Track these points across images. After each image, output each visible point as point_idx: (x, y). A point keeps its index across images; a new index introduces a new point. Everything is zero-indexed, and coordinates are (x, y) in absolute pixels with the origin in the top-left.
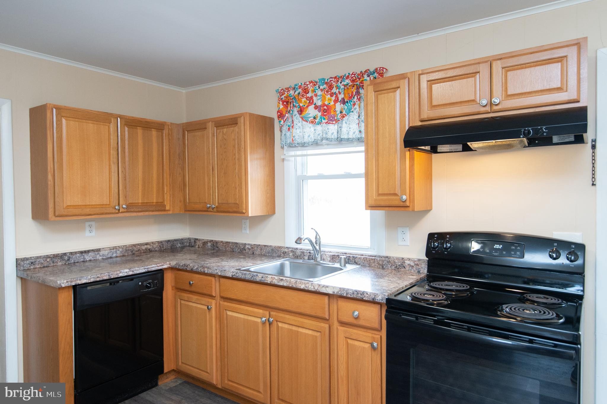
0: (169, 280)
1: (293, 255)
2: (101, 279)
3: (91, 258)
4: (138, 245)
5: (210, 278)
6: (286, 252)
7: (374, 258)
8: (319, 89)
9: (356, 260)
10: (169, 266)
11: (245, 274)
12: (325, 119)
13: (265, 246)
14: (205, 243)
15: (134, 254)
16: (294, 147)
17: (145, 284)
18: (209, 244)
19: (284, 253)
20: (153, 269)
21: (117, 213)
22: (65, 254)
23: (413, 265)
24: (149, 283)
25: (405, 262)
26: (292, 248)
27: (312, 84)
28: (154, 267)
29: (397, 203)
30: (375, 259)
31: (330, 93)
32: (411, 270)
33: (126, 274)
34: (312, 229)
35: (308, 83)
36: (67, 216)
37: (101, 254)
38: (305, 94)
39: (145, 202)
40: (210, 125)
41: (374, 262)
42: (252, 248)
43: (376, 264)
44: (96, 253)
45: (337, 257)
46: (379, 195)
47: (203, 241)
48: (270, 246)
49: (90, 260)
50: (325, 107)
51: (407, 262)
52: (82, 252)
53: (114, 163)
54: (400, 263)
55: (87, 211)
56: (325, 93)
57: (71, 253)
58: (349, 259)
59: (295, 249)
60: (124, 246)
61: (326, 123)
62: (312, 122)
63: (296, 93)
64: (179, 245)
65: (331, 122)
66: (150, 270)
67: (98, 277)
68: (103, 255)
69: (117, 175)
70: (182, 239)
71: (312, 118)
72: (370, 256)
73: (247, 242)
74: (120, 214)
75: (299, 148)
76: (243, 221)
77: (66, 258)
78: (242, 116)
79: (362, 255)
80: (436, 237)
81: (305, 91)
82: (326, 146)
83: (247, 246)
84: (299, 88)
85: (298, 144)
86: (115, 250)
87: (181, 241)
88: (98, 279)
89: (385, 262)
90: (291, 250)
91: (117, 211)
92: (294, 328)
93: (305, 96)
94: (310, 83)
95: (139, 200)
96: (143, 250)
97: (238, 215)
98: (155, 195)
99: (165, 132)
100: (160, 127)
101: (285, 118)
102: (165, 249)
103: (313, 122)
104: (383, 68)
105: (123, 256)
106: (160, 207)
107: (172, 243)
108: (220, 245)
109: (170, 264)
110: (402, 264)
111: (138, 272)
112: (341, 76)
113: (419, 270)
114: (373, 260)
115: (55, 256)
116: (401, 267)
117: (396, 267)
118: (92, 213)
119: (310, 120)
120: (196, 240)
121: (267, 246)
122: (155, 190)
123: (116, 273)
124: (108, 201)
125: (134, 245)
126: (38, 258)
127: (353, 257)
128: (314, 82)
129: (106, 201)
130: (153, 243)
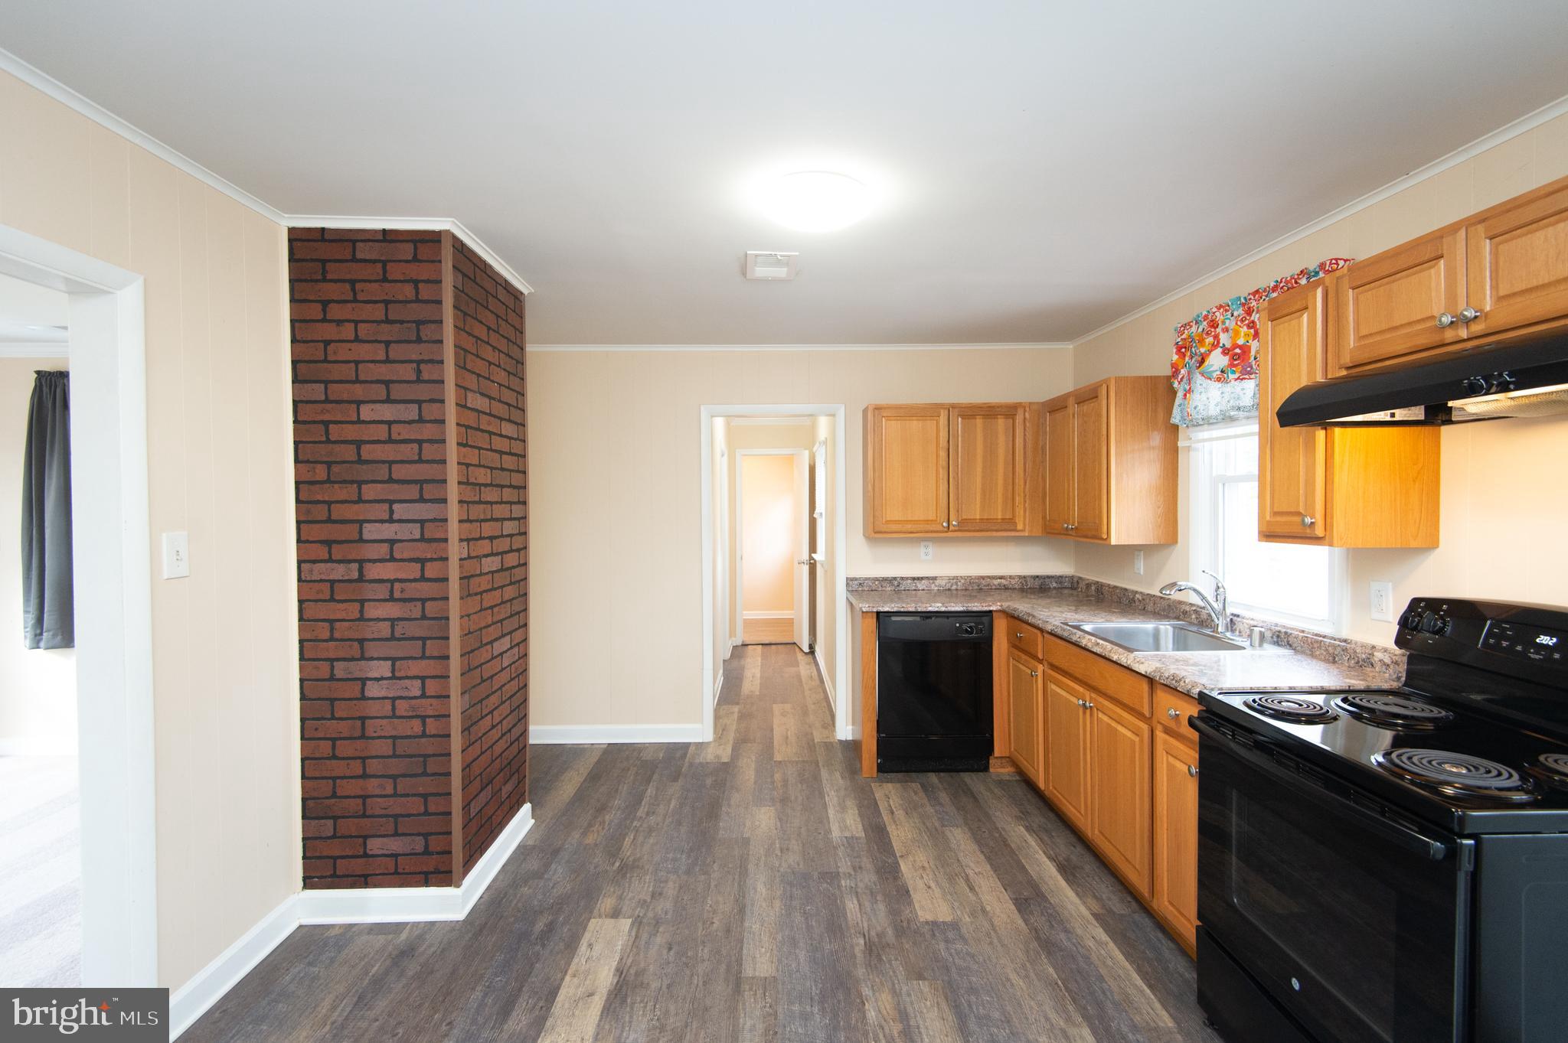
0: (1000, 630)
1: (1197, 618)
2: (906, 610)
3: (924, 587)
4: (989, 577)
5: (1036, 631)
7: (1321, 639)
8: (1232, 318)
9: (1289, 639)
10: (999, 608)
11: (1064, 630)
12: (1234, 372)
14: (1088, 585)
15: (981, 589)
16: (1197, 426)
17: (965, 627)
18: (1093, 588)
19: (1185, 613)
20: (975, 609)
21: (946, 532)
22: (895, 579)
23: (1390, 663)
24: (970, 627)
25: (1375, 654)
26: (1198, 606)
27: (1222, 310)
28: (976, 606)
29: (1298, 530)
30: (1321, 641)
31: (1247, 322)
32: (1384, 673)
33: (936, 609)
34: (1204, 572)
35: (1214, 310)
36: (885, 532)
37: (937, 584)
38: (1213, 330)
39: (986, 517)
40: (1071, 401)
41: (1320, 647)
42: (1143, 599)
43: (1323, 651)
44: (931, 581)
46: (1276, 514)
47: (1087, 582)
49: (923, 590)
50: (1238, 351)
51: (1378, 655)
52: (914, 579)
53: (943, 468)
54: (1364, 656)
55: (909, 527)
56: (1239, 323)
57: (902, 578)
58: (1278, 636)
59: (1201, 608)
60: (968, 577)
61: (1236, 380)
62: (1219, 380)
63: (1200, 330)
64: (1055, 585)
65: (1247, 377)
66: (970, 609)
67: (903, 607)
68: (940, 586)
69: (946, 483)
70: (1061, 577)
71: (1219, 373)
72: (1316, 635)
73: (1140, 589)
74: (950, 533)
75: (1206, 426)
76: (1136, 553)
77: (896, 583)
78: (1102, 385)
79: (1303, 632)
80: (1421, 607)
81: (1212, 324)
82: (1244, 421)
83: (1137, 596)
84: (1204, 321)
85: (1203, 419)
86: (955, 581)
87: (1059, 579)
88: (902, 610)
89: (1339, 649)
90: (1194, 608)
91: (946, 529)
92: (1114, 724)
93: (1213, 333)
94: (1219, 309)
95: (976, 513)
96: (994, 585)
97: (1096, 541)
98: (1000, 509)
99: (1019, 418)
100: (1010, 411)
101: (1180, 377)
102: (1030, 588)
103: (1221, 379)
104: (1336, 259)
105: (966, 590)
106: (1009, 524)
107: (1042, 580)
108: (1105, 590)
109: (1001, 606)
110: (1369, 659)
111: (953, 609)
112: (1265, 289)
113: (1400, 675)
114: (1317, 642)
115: (885, 579)
116: (1366, 665)
117: (1358, 662)
118: (915, 530)
119: (1215, 375)
120: (1080, 578)
122: (1000, 501)
123: (925, 605)
124: (934, 515)
125: (983, 578)
126: (866, 579)
127: (1286, 633)
128: (1224, 306)
129: (931, 516)
130: (1010, 577)
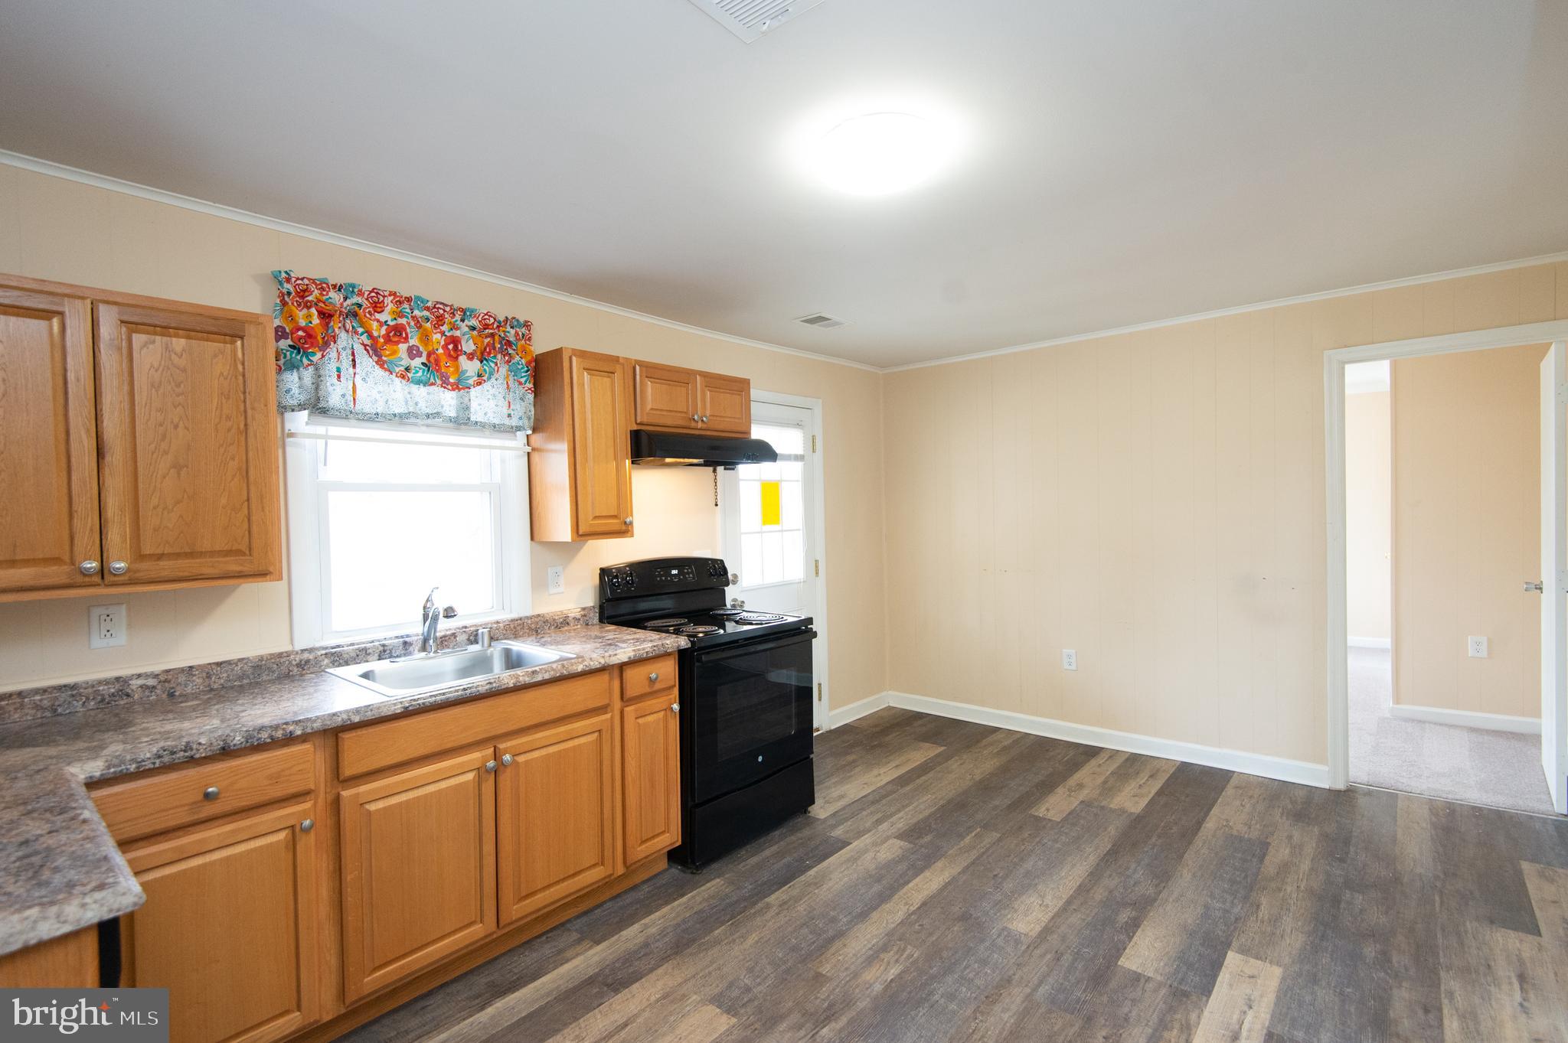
6: (308, 661)
13: (219, 664)
27: (393, 298)
35: (385, 293)
42: (162, 682)
45: (452, 638)
48: (241, 660)
62: (402, 376)
63: (350, 302)
71: (403, 369)
80: (615, 572)
81: (374, 305)
83: (135, 682)
94: (390, 295)
103: (404, 376)
119: (397, 370)
121: (229, 663)
128: (398, 296)
